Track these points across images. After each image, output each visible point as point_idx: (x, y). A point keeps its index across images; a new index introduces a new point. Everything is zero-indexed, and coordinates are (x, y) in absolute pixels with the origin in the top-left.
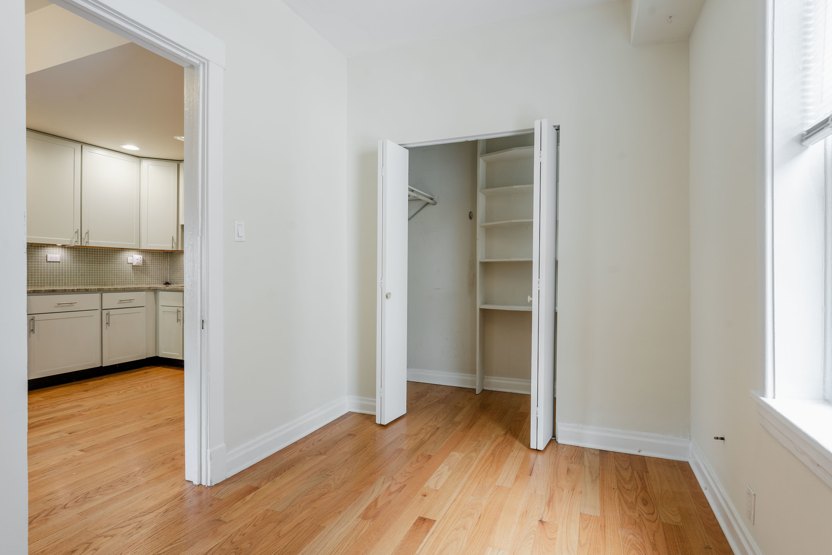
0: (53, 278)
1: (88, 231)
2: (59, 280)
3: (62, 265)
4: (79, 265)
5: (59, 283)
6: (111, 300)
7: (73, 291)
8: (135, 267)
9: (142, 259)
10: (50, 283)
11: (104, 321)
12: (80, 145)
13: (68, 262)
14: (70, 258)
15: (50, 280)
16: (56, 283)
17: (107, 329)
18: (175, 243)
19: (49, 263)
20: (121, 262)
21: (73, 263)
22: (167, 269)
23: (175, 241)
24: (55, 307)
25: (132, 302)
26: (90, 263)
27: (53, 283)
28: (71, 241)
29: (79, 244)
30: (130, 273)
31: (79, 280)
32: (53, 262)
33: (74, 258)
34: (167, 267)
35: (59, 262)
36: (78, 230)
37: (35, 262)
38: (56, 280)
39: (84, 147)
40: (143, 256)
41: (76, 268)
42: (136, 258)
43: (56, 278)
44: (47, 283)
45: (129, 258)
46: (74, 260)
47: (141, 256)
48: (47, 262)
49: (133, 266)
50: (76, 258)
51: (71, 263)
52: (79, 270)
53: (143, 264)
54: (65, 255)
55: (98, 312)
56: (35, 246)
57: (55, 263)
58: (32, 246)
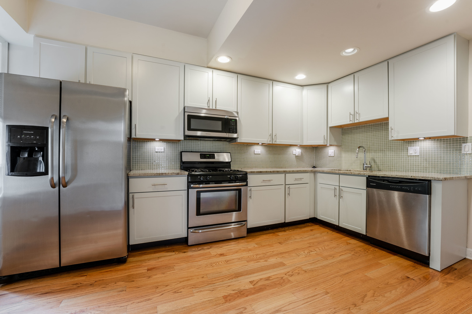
0: (257, 163)
1: (276, 134)
2: (260, 165)
3: (261, 156)
4: (269, 156)
6: (291, 178)
7: (271, 173)
8: (297, 157)
9: (301, 151)
11: (287, 194)
12: (272, 82)
13: (264, 154)
14: (265, 152)
15: (256, 165)
17: (288, 198)
18: (325, 140)
19: (255, 155)
20: (290, 153)
21: (267, 154)
22: (314, 158)
23: (326, 138)
24: (262, 182)
25: (302, 180)
26: (274, 155)
28: (267, 141)
29: (271, 143)
30: (294, 160)
31: (269, 165)
32: (257, 154)
33: (267, 152)
34: (314, 157)
35: (260, 154)
36: (271, 134)
37: (249, 154)
39: (274, 82)
40: (301, 150)
41: (268, 157)
42: (297, 151)
45: (294, 152)
46: (267, 153)
47: (300, 150)
48: (255, 154)
49: (296, 156)
50: (268, 152)
51: (265, 154)
52: (269, 159)
53: (301, 155)
54: (263, 150)
55: (284, 186)
56: (249, 145)
57: (258, 155)
58: (247, 145)
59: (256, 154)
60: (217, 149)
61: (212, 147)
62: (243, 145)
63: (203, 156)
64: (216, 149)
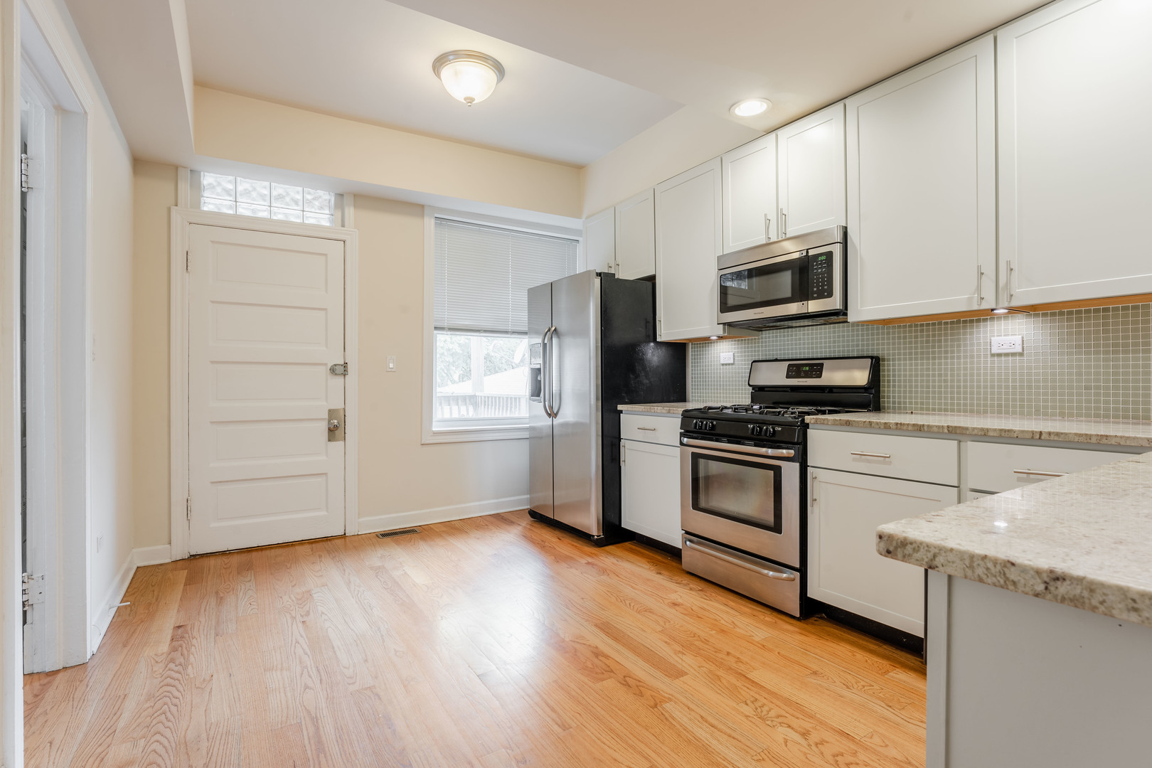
0: (1007, 393)
3: (1028, 361)
5: (1022, 407)
10: (1000, 406)
14: (1051, 341)
15: (999, 399)
16: (1014, 406)
19: (996, 358)
27: (1007, 406)
32: (1007, 355)
33: (1063, 340)
35: (1021, 355)
38: (1015, 400)
43: (1014, 393)
44: (992, 405)
48: (992, 356)
51: (1054, 354)
56: (965, 322)
57: (1010, 358)
58: (959, 322)
59: (999, 355)
60: (848, 346)
61: (834, 342)
62: (940, 324)
63: (794, 371)
64: (843, 346)
